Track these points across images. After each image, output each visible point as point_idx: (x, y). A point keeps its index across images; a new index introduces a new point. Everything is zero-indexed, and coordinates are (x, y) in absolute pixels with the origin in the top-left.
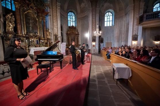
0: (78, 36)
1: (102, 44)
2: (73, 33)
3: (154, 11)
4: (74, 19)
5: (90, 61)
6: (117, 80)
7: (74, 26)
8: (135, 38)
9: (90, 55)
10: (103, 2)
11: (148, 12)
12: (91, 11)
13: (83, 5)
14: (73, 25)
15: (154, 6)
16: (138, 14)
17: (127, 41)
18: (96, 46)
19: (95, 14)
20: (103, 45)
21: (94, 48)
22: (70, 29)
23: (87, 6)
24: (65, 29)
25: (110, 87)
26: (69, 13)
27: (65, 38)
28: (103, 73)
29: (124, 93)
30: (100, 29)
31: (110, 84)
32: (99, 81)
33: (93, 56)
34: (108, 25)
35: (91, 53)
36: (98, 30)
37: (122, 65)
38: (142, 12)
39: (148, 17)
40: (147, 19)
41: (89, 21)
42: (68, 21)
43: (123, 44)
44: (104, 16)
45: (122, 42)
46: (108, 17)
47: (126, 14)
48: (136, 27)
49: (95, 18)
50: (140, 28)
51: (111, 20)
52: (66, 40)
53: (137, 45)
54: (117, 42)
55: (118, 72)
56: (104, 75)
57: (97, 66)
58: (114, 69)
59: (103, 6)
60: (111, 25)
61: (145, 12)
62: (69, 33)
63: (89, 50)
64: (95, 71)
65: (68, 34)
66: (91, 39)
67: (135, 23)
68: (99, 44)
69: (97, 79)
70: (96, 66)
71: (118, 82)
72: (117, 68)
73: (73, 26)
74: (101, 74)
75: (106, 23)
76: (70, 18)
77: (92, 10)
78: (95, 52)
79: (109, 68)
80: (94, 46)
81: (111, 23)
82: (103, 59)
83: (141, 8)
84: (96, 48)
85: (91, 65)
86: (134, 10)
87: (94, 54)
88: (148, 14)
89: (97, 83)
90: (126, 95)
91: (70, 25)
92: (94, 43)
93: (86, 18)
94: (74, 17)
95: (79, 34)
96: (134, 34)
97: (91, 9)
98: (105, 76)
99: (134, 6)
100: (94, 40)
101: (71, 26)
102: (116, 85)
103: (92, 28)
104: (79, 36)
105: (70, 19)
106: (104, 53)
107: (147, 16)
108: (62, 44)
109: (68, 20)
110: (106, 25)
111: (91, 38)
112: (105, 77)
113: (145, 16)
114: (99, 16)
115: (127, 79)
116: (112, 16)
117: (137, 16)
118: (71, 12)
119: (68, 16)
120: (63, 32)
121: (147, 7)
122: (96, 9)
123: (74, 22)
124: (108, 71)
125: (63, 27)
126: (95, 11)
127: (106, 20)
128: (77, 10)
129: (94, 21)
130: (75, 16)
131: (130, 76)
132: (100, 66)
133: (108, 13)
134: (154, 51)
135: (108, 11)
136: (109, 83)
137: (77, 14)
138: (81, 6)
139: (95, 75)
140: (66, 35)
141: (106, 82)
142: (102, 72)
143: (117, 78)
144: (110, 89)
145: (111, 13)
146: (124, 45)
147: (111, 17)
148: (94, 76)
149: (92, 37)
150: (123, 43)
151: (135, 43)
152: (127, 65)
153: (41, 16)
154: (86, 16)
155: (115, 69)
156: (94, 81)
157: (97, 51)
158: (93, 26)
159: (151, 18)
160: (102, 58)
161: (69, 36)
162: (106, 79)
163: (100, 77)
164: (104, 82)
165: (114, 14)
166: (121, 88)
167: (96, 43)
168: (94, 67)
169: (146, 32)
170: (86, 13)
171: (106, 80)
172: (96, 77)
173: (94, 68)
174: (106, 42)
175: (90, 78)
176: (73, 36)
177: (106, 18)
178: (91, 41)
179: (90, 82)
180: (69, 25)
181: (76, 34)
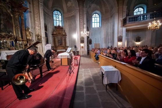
0: (66, 37)
1: (90, 46)
2: (60, 33)
3: (134, 15)
4: (61, 19)
5: (78, 64)
6: (106, 85)
7: (61, 26)
8: (120, 40)
9: (79, 57)
10: (90, 3)
11: (130, 16)
12: (78, 11)
13: (69, 4)
14: (59, 25)
15: (134, 11)
16: (121, 16)
17: (113, 42)
18: (85, 47)
19: (82, 14)
20: (92, 46)
21: (83, 49)
22: (56, 29)
23: (73, 5)
24: (50, 28)
25: (100, 95)
26: (54, 11)
27: (51, 39)
28: (92, 78)
29: (115, 101)
30: (88, 30)
31: (100, 91)
32: (87, 89)
33: (82, 58)
34: (96, 27)
35: (79, 55)
36: (85, 30)
37: (111, 68)
38: (125, 15)
39: (130, 20)
40: (129, 21)
41: (77, 21)
42: (54, 21)
44: (91, 17)
45: (109, 43)
46: (96, 18)
47: (111, 17)
48: (120, 29)
49: (82, 18)
50: (124, 29)
51: (98, 21)
52: (51, 42)
53: (122, 46)
54: (105, 43)
55: (107, 76)
56: (93, 80)
58: (102, 73)
59: (90, 7)
60: (99, 27)
61: (128, 15)
62: (55, 33)
63: (78, 52)
64: (83, 75)
65: (54, 35)
66: (79, 41)
67: (120, 25)
68: (88, 46)
69: (85, 85)
70: (85, 69)
71: (108, 87)
72: (106, 72)
73: (59, 26)
74: (90, 79)
75: (93, 24)
76: (56, 17)
77: (79, 10)
78: (84, 54)
79: (97, 70)
80: (82, 47)
81: (99, 24)
82: (91, 61)
83: (124, 11)
84: (84, 49)
85: (79, 68)
86: (118, 12)
87: (83, 56)
88: (130, 17)
89: (84, 91)
90: (116, 103)
91: (56, 25)
92: (82, 45)
93: (73, 18)
94: (60, 16)
95: (67, 34)
96: (119, 35)
97: (78, 9)
99: (118, 9)
100: (82, 41)
101: (57, 26)
102: (105, 91)
103: (80, 29)
104: (67, 36)
105: (55, 18)
106: (93, 54)
107: (129, 19)
108: (47, 45)
109: (54, 19)
110: (93, 27)
112: (93, 82)
115: (117, 84)
116: (99, 17)
117: (121, 19)
118: (57, 10)
119: (54, 15)
120: (47, 32)
121: (129, 11)
122: (83, 9)
123: (61, 22)
124: (96, 74)
125: (48, 26)
126: (82, 11)
127: (93, 21)
128: (63, 9)
129: (82, 21)
130: (61, 15)
131: (120, 79)
132: (89, 69)
133: (95, 15)
135: (95, 12)
136: (98, 90)
137: (64, 13)
138: (68, 5)
139: (83, 80)
140: (52, 36)
141: (95, 89)
143: (106, 83)
144: (99, 97)
145: (98, 14)
147: (98, 19)
148: (82, 83)
149: (80, 39)
150: (110, 44)
151: (120, 44)
152: (115, 67)
153: (18, 12)
154: (73, 16)
155: (104, 73)
156: (81, 88)
157: (86, 53)
158: (81, 27)
159: (133, 21)
160: (91, 59)
161: (55, 36)
162: (94, 84)
163: (88, 83)
164: (93, 88)
166: (111, 94)
167: (84, 45)
169: (129, 33)
170: (73, 12)
171: (94, 86)
172: (84, 83)
173: (82, 72)
174: (95, 43)
175: (77, 85)
176: (59, 37)
177: (93, 19)
179: (77, 91)
180: (55, 25)
181: (63, 35)
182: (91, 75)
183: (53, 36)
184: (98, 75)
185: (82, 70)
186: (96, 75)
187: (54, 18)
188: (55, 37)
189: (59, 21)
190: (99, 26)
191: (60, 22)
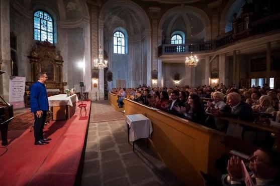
0: (62, 65)
1: (110, 83)
2: (48, 57)
3: (172, 43)
4: (52, 29)
5: (88, 115)
6: (134, 142)
7: (52, 42)
8: (155, 76)
9: (88, 104)
10: (111, 13)
11: (167, 44)
12: (89, 21)
13: (71, 6)
14: (47, 40)
15: (171, 38)
16: (156, 43)
17: (145, 79)
18: (100, 86)
19: (96, 28)
20: (112, 85)
21: (96, 90)
22: (38, 47)
23: (80, 10)
24: (23, 44)
25: (125, 159)
26: (37, 11)
27: (24, 64)
28: (112, 136)
29: (144, 162)
30: (106, 57)
31: (123, 154)
32: (104, 155)
33: (94, 105)
34: (119, 52)
35: (89, 100)
36: (101, 57)
37: (140, 117)
38: (160, 41)
39: (167, 50)
40: (165, 51)
41: (85, 39)
42: (35, 30)
43: (141, 83)
44: (112, 36)
45: (139, 80)
46: (119, 39)
47: (143, 41)
48: (155, 60)
49: (96, 35)
50: (160, 62)
51: (123, 44)
52: (26, 72)
53: (157, 85)
54: (133, 80)
55: (135, 128)
56: (114, 139)
57: (102, 123)
58: (128, 125)
59: (109, 19)
60: (124, 53)
61: (164, 42)
62: (36, 54)
63: (87, 94)
64: (97, 134)
65: (34, 58)
66: (90, 73)
67: (154, 55)
68: (105, 83)
69: (101, 150)
70: (99, 124)
71: (136, 146)
72: (133, 123)
73: (47, 43)
74: (109, 138)
75: (115, 47)
76: (41, 24)
77: (91, 20)
78: (98, 98)
79: (121, 123)
80: (95, 86)
81: (124, 49)
82: (111, 109)
83: (160, 36)
84: (99, 89)
85: (89, 123)
86: (152, 36)
87: (96, 101)
88: (166, 45)
89: (99, 158)
90: (147, 165)
91: (39, 39)
92: (95, 81)
93: (79, 30)
94: (50, 24)
95: (64, 60)
96: (153, 69)
97: (89, 18)
98: (116, 140)
99: (152, 32)
100: (95, 75)
101: (43, 40)
102: (132, 152)
103: (91, 53)
104: (64, 64)
105: (39, 25)
106: (114, 98)
107: (166, 47)
108: (14, 80)
109: (35, 27)
110: (115, 52)
111: (90, 71)
112: (115, 142)
113: (164, 47)
114: (104, 34)
115: (147, 138)
116: (125, 38)
117: (156, 46)
118: (44, 11)
119: (35, 18)
120: (17, 51)
121: (165, 37)
122: (98, 21)
123: (52, 34)
124: (119, 130)
125: (18, 39)
126: (96, 22)
127: (115, 42)
128: (58, 11)
129: (95, 41)
130: (53, 22)
131: (151, 131)
132: (107, 123)
133: (118, 33)
134: (174, 94)
135: (118, 29)
136: (121, 152)
137: (59, 18)
138: (68, 6)
139: (97, 142)
140: (29, 60)
141: (117, 152)
142: (110, 134)
143: (133, 140)
144: (123, 162)
145: (123, 34)
146: (142, 85)
147: (123, 40)
148: (95, 146)
149: (92, 70)
150: (141, 81)
151: (154, 82)
152: (146, 115)
154: (78, 28)
155: (130, 124)
156: (95, 155)
157: (102, 96)
158: (93, 50)
159: (170, 51)
160: (111, 107)
161: (35, 62)
162: (116, 145)
163: (106, 145)
164: (114, 151)
165: (127, 36)
166: (139, 154)
167: (99, 82)
168: (95, 127)
169: (166, 67)
170: (77, 21)
171: (116, 148)
172: (99, 145)
173: (95, 129)
174: (117, 79)
175: (87, 150)
176: (47, 64)
177: (115, 39)
178: (90, 77)
179: (86, 161)
180: (36, 39)
181: (54, 60)
182: (111, 133)
183: (31, 61)
184: (122, 130)
185: (95, 125)
186: (119, 132)
187: (35, 24)
188: (37, 64)
189: (47, 31)
190: (124, 51)
191: (48, 34)
